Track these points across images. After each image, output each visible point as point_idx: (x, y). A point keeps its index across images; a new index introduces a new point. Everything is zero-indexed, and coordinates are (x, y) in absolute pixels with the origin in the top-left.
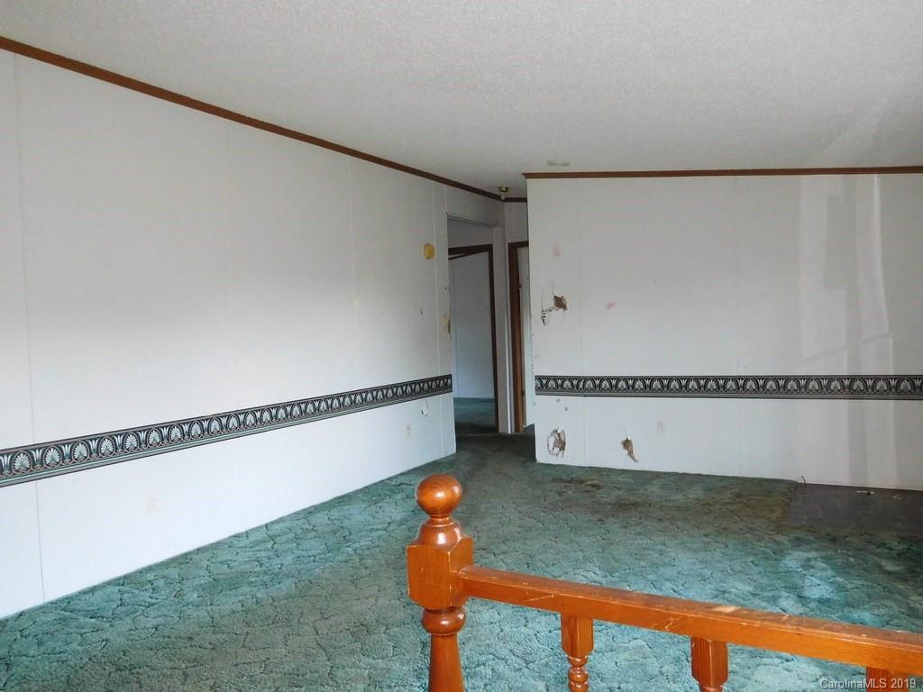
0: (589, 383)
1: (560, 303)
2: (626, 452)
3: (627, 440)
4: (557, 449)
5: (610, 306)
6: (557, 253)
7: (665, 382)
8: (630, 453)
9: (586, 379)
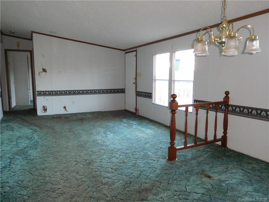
0: (54, 92)
1: (44, 70)
2: (65, 109)
3: (65, 106)
4: (44, 111)
5: (60, 72)
6: (43, 56)
7: (74, 91)
8: (66, 110)
9: (53, 91)
